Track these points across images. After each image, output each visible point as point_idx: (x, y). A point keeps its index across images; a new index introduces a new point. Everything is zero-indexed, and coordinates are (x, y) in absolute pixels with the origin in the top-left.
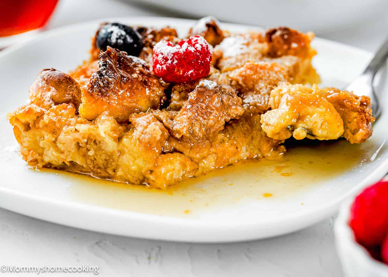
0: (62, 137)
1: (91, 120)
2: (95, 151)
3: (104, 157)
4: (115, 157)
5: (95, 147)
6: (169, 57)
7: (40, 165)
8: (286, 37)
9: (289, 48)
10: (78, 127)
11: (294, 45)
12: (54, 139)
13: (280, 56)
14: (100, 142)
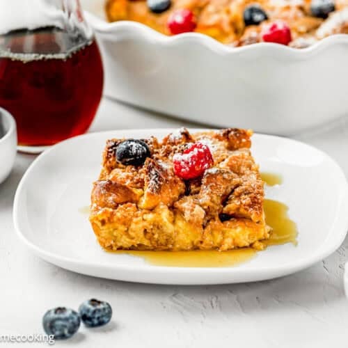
0: (133, 226)
1: (152, 210)
2: (159, 234)
3: (165, 237)
4: (173, 236)
5: (158, 231)
6: (190, 161)
7: (115, 248)
8: (238, 135)
9: (241, 142)
10: (145, 217)
11: (244, 140)
12: (126, 229)
13: (237, 149)
14: (161, 227)
